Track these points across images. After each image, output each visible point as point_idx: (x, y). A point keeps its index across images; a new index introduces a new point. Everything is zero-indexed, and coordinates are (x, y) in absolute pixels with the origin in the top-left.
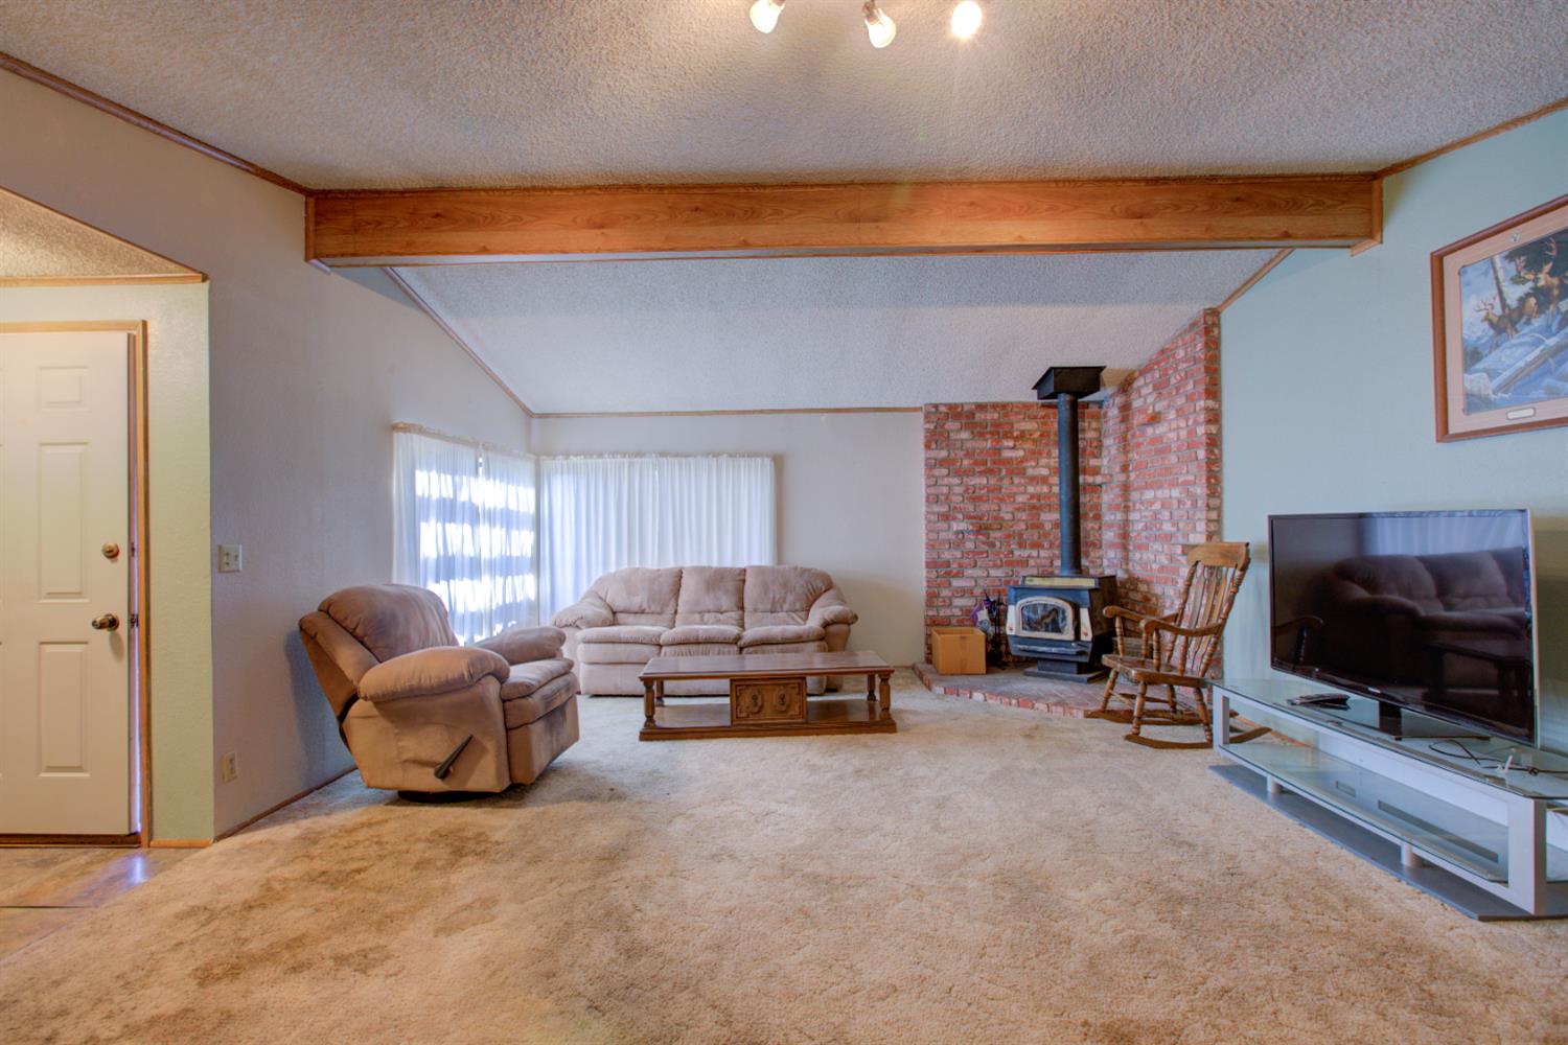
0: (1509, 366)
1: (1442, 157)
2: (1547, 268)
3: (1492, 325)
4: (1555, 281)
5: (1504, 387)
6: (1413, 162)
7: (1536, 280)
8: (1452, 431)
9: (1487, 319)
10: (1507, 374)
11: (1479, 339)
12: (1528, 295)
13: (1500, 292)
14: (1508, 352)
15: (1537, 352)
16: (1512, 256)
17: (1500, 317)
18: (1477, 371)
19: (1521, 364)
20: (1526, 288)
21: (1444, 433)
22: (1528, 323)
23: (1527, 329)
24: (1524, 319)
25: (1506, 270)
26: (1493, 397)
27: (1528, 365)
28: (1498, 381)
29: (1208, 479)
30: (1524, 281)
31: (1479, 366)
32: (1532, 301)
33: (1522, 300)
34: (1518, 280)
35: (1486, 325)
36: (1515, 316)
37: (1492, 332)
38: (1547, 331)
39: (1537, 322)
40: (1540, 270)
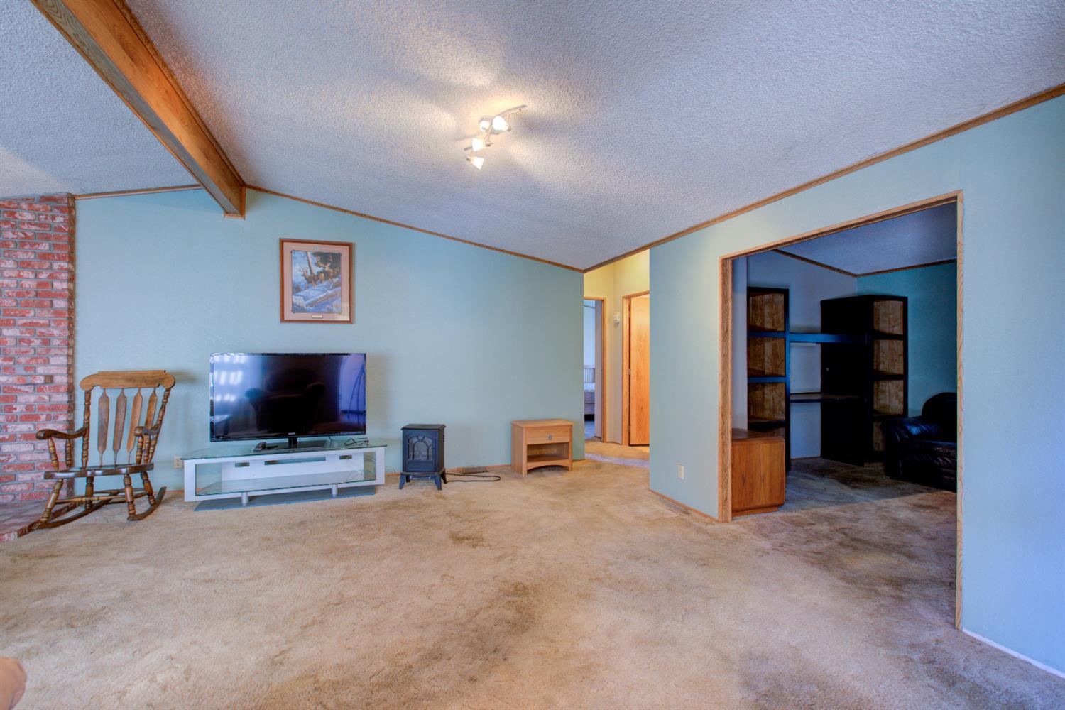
0: (313, 297)
1: (281, 197)
2: (329, 264)
3: (306, 278)
4: (331, 270)
5: (311, 305)
6: (266, 191)
7: (324, 267)
8: (286, 318)
9: (304, 275)
10: (312, 300)
11: (300, 283)
12: (321, 272)
13: (310, 267)
14: (313, 291)
15: (325, 294)
16: (316, 254)
17: (309, 277)
18: (298, 296)
19: (318, 297)
20: (320, 269)
21: (283, 320)
22: (321, 282)
23: (320, 285)
24: (319, 281)
25: (313, 260)
26: (305, 307)
27: (321, 298)
28: (308, 302)
29: (69, 324)
30: (320, 267)
31: (299, 293)
32: (323, 275)
33: (319, 273)
34: (317, 265)
35: (303, 278)
36: (316, 278)
37: (306, 281)
38: (328, 287)
39: (325, 283)
40: (326, 264)
